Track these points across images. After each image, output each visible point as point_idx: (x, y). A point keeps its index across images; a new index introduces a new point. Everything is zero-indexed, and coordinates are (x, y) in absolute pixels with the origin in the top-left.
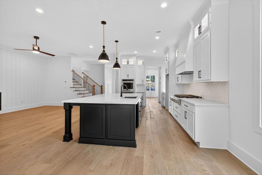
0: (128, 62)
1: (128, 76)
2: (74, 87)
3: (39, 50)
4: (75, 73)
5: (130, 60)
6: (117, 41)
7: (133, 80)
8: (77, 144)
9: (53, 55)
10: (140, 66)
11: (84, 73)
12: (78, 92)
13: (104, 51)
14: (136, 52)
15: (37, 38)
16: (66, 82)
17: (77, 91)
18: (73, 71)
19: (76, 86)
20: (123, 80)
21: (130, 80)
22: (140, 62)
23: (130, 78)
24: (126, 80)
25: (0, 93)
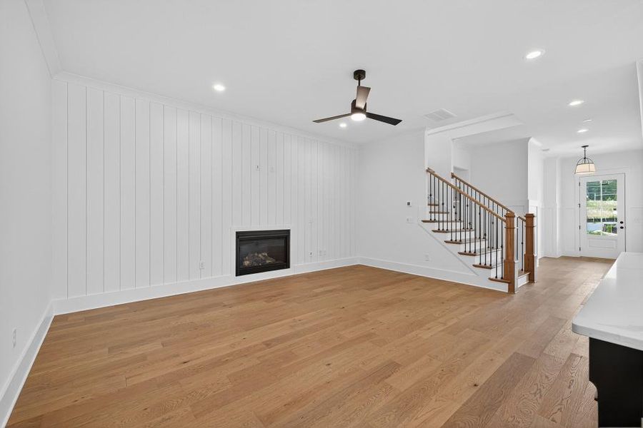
2: (435, 221)
4: (435, 177)
11: (456, 175)
16: (409, 204)
18: (430, 172)
19: (440, 217)
25: (288, 231)
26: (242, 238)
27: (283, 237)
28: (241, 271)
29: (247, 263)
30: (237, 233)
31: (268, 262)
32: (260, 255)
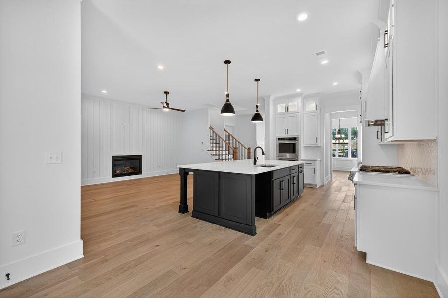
0: (287, 109)
1: (287, 131)
2: (212, 151)
3: (168, 107)
4: (212, 131)
5: (290, 104)
6: (257, 80)
7: (295, 138)
8: (190, 217)
9: (184, 111)
10: (312, 112)
11: (226, 129)
12: (216, 157)
13: (228, 101)
14: (298, 90)
15: (166, 93)
16: (202, 143)
17: (215, 155)
18: (211, 128)
19: (213, 149)
20: (279, 139)
21: (290, 139)
22: (311, 106)
23: (290, 135)
24: (284, 139)
25: (141, 156)
26: (116, 159)
27: (139, 159)
28: (115, 175)
29: (118, 172)
30: (113, 157)
31: (130, 171)
32: (126, 168)
